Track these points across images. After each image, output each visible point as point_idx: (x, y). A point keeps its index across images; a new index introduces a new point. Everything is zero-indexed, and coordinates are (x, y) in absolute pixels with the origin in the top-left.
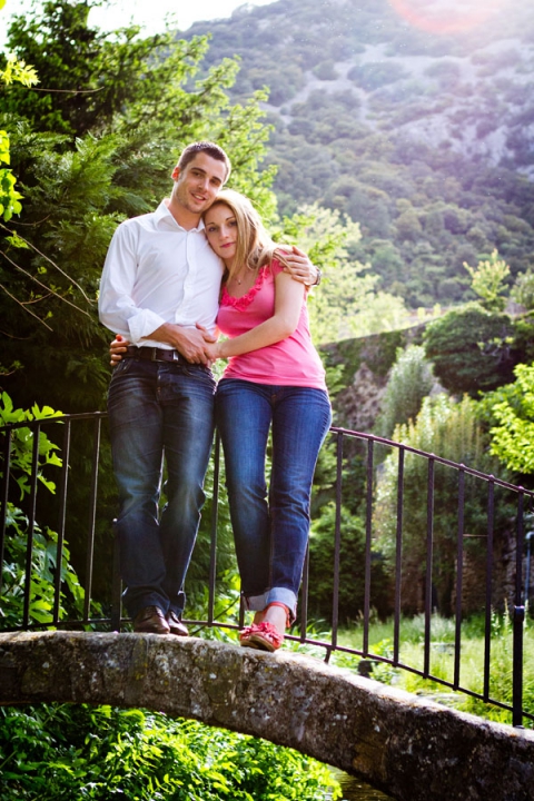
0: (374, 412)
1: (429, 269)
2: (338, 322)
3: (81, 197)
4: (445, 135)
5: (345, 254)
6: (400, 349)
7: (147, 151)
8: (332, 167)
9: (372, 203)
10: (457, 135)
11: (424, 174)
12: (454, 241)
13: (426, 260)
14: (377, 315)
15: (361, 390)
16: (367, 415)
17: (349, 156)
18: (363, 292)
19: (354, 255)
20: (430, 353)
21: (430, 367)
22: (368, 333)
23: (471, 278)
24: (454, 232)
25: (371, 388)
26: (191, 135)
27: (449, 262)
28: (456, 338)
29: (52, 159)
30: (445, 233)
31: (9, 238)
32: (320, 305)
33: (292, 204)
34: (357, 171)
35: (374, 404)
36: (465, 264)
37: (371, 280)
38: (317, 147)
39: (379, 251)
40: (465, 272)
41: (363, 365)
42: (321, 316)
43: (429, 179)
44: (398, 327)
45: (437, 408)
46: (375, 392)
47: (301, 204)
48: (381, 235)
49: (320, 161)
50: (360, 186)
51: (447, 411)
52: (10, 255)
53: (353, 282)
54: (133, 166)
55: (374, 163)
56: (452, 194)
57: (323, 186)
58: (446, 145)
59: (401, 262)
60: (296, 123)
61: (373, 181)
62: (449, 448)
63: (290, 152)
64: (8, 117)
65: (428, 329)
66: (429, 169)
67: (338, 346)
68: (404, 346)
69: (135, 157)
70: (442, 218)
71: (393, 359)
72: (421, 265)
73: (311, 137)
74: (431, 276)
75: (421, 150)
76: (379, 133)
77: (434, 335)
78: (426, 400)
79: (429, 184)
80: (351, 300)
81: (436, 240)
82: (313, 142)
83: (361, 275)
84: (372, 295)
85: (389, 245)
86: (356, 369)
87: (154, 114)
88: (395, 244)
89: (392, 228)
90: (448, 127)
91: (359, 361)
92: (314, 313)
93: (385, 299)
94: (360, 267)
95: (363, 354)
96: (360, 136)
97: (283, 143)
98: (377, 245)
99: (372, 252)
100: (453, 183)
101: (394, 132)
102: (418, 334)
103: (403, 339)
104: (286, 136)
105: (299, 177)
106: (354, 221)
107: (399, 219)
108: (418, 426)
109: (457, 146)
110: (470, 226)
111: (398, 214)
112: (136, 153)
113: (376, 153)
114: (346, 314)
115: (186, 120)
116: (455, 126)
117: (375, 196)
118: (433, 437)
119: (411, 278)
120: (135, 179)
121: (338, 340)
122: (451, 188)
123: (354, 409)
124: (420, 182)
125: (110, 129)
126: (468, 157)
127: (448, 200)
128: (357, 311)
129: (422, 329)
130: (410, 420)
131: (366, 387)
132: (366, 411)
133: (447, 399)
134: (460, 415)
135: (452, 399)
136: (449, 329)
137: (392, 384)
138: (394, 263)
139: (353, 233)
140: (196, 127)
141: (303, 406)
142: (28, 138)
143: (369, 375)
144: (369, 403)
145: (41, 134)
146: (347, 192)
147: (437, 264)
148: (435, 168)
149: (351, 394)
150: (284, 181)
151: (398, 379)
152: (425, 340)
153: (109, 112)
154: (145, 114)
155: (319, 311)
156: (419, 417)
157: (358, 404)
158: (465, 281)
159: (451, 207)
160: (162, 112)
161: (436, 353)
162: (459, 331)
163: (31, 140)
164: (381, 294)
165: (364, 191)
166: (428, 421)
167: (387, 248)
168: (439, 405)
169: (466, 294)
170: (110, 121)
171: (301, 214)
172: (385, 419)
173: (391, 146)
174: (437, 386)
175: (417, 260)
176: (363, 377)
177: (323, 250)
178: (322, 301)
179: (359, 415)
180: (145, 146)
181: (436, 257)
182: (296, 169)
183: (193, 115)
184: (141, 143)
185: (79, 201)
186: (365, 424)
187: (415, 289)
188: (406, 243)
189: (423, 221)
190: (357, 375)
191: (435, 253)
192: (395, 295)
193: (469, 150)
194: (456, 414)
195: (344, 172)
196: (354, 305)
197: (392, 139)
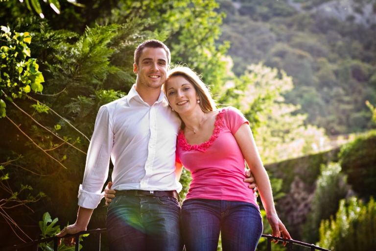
0: (306, 211)
1: (343, 107)
2: (279, 147)
3: (88, 73)
4: (350, 11)
5: (281, 99)
6: (323, 166)
7: (132, 40)
8: (271, 38)
9: (300, 61)
10: (359, 11)
11: (336, 39)
12: (359, 86)
13: (341, 101)
14: (307, 142)
15: (296, 196)
16: (301, 214)
17: (282, 29)
18: (295, 126)
19: (288, 99)
20: (345, 168)
21: (345, 178)
22: (301, 155)
23: (372, 113)
24: (359, 80)
25: (303, 194)
26: (167, 22)
27: (356, 102)
28: (363, 157)
29: (66, 48)
30: (353, 81)
31: (34, 106)
32: (265, 136)
33: (243, 64)
34: (288, 39)
35: (306, 205)
36: (368, 103)
37: (301, 118)
38: (260, 24)
39: (306, 96)
40: (368, 109)
41: (297, 178)
42: (266, 144)
43: (340, 43)
44: (323, 150)
45: (350, 208)
46: (306, 196)
47: (250, 64)
48: (308, 84)
49: (262, 33)
50: (291, 50)
51: (358, 209)
52: (35, 117)
53: (289, 119)
54: (122, 51)
55: (300, 34)
56: (357, 53)
57: (265, 51)
58: (351, 19)
59: (322, 102)
60: (244, 7)
61: (300, 46)
62: (361, 237)
63: (241, 28)
64: (33, 19)
65: (342, 150)
66: (339, 36)
67: (278, 165)
68: (326, 163)
69: (124, 45)
70: (350, 71)
71: (318, 173)
72: (336, 104)
73: (255, 16)
74: (344, 111)
75: (333, 22)
76: (303, 13)
77: (347, 155)
78: (342, 202)
79: (340, 47)
80: (287, 132)
81: (346, 86)
82: (256, 20)
83: (294, 114)
84: (303, 128)
85: (313, 91)
86: (291, 180)
87: (141, 8)
88: (317, 90)
89: (315, 79)
90: (352, 6)
91: (294, 175)
92: (261, 142)
93: (312, 130)
94: (292, 108)
95: (296, 170)
96: (289, 14)
97: (235, 21)
98: (305, 91)
99: (301, 96)
100: (357, 45)
101: (314, 11)
102: (335, 155)
103: (325, 158)
104: (237, 17)
105: (248, 45)
106: (288, 75)
107: (320, 73)
108: (338, 221)
109: (359, 18)
110: (370, 75)
111: (318, 69)
112: (124, 42)
113: (301, 27)
114: (284, 142)
115: (163, 12)
116: (357, 5)
117: (301, 57)
118: (349, 230)
119: (330, 114)
120: (124, 59)
121: (279, 160)
122: (356, 49)
123: (291, 209)
124: (334, 46)
125: (110, 20)
126: (367, 26)
127: (354, 58)
128: (293, 139)
129: (337, 151)
130: (332, 217)
131: (299, 193)
132: (301, 211)
133: (357, 201)
134: (367, 212)
135: (361, 201)
136: (357, 150)
137: (318, 191)
138: (318, 104)
139: (287, 84)
140: (170, 16)
141: (242, 219)
142: (48, 35)
143: (301, 185)
144: (302, 206)
145: (57, 31)
146: (282, 54)
147: (348, 103)
148: (343, 35)
149: (289, 199)
150: (237, 49)
151: (322, 188)
152: (340, 158)
153: (109, 8)
154: (134, 8)
155: (265, 140)
156: (338, 215)
157: (294, 206)
158: (368, 115)
159: (356, 63)
160: (146, 6)
161: (349, 168)
162: (364, 152)
163: (51, 37)
164: (309, 126)
165: (294, 54)
166: (344, 218)
167: (312, 93)
168: (352, 205)
169: (369, 124)
170: (110, 14)
171: (250, 72)
172: (314, 216)
173: (312, 21)
174: (350, 191)
175: (334, 101)
176: (297, 186)
177: (264, 99)
178: (266, 133)
179: (295, 214)
180: (130, 36)
181: (347, 99)
182: (245, 40)
183: (168, 7)
184: (128, 34)
185: (86, 75)
186: (300, 220)
187: (333, 121)
188: (325, 89)
189: (336, 73)
190: (293, 186)
191: (347, 95)
192: (319, 127)
193: (368, 21)
194: (364, 212)
195: (279, 40)
196: (290, 135)
197: (313, 16)
